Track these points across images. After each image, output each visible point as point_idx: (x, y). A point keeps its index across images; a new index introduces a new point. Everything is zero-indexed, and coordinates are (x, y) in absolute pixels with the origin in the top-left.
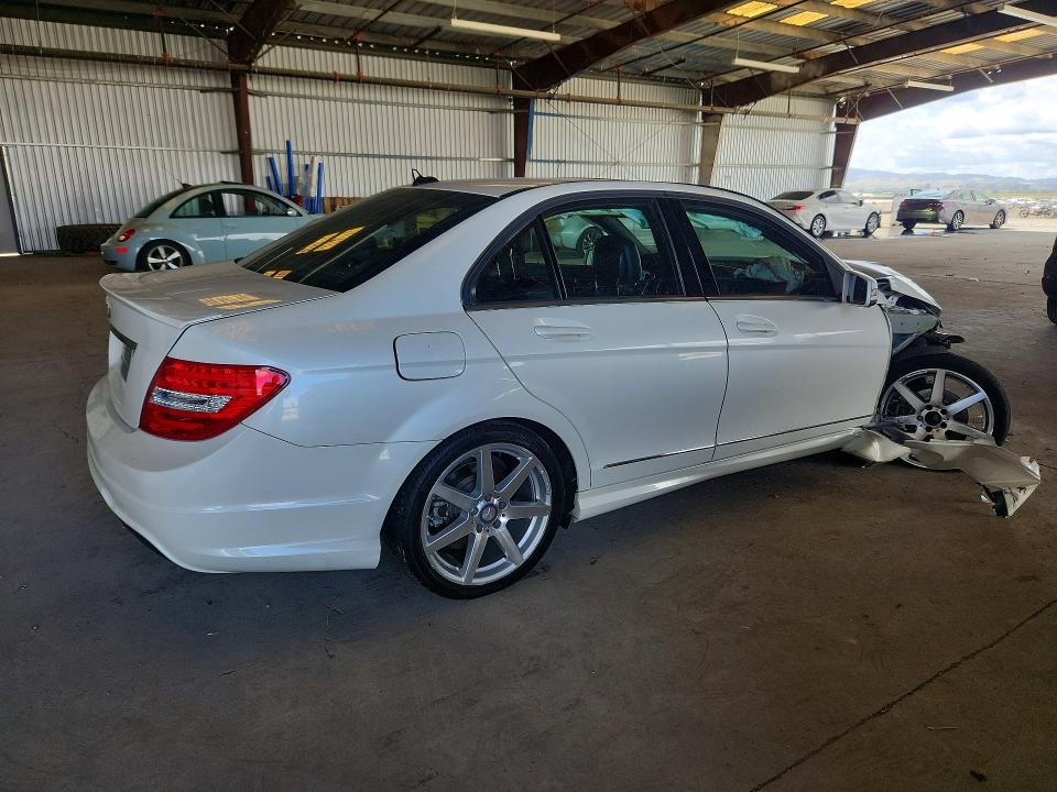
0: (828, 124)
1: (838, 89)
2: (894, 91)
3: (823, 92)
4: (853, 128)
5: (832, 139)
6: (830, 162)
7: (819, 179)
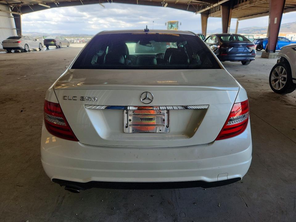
0: (9, 14)
1: (11, 3)
2: (30, 5)
3: (6, 3)
4: (19, 16)
5: (13, 19)
6: (14, 26)
7: (13, 33)
